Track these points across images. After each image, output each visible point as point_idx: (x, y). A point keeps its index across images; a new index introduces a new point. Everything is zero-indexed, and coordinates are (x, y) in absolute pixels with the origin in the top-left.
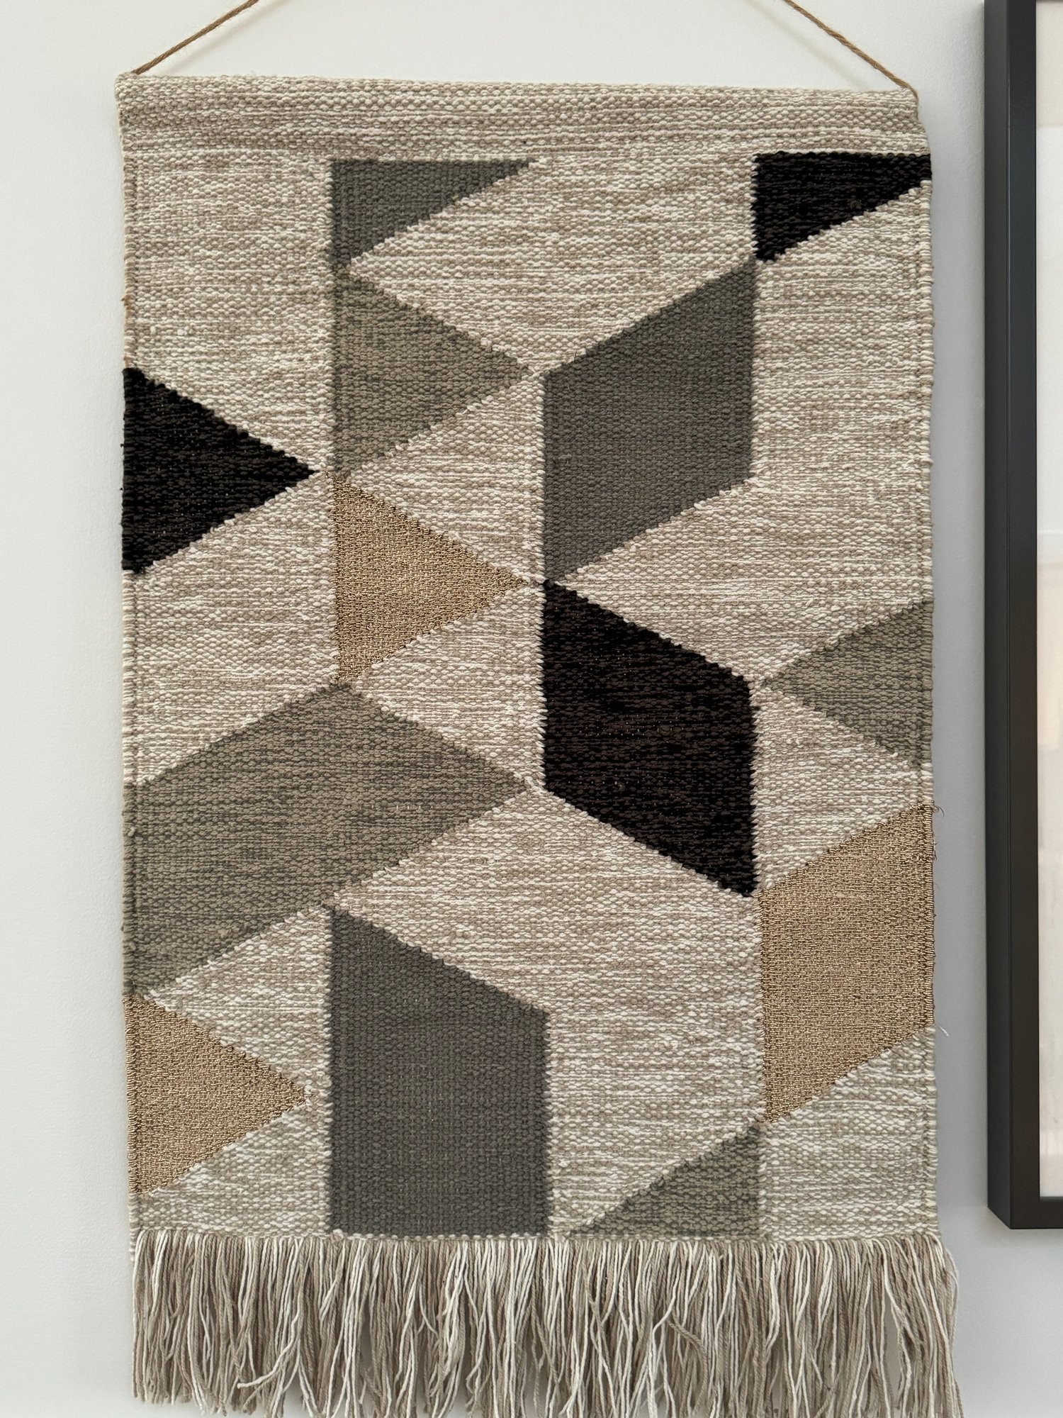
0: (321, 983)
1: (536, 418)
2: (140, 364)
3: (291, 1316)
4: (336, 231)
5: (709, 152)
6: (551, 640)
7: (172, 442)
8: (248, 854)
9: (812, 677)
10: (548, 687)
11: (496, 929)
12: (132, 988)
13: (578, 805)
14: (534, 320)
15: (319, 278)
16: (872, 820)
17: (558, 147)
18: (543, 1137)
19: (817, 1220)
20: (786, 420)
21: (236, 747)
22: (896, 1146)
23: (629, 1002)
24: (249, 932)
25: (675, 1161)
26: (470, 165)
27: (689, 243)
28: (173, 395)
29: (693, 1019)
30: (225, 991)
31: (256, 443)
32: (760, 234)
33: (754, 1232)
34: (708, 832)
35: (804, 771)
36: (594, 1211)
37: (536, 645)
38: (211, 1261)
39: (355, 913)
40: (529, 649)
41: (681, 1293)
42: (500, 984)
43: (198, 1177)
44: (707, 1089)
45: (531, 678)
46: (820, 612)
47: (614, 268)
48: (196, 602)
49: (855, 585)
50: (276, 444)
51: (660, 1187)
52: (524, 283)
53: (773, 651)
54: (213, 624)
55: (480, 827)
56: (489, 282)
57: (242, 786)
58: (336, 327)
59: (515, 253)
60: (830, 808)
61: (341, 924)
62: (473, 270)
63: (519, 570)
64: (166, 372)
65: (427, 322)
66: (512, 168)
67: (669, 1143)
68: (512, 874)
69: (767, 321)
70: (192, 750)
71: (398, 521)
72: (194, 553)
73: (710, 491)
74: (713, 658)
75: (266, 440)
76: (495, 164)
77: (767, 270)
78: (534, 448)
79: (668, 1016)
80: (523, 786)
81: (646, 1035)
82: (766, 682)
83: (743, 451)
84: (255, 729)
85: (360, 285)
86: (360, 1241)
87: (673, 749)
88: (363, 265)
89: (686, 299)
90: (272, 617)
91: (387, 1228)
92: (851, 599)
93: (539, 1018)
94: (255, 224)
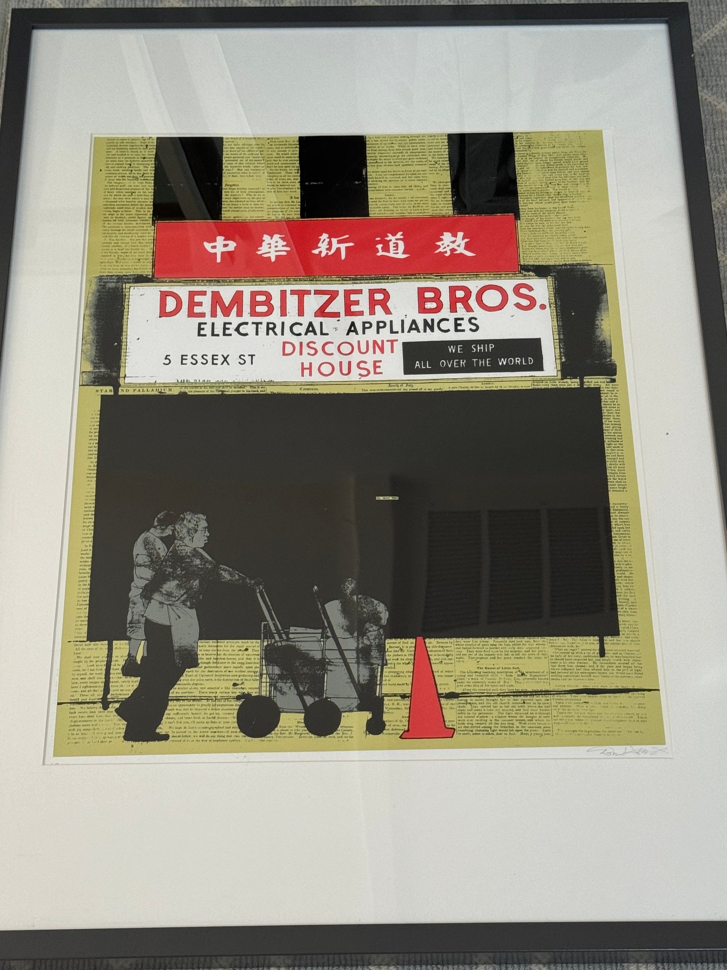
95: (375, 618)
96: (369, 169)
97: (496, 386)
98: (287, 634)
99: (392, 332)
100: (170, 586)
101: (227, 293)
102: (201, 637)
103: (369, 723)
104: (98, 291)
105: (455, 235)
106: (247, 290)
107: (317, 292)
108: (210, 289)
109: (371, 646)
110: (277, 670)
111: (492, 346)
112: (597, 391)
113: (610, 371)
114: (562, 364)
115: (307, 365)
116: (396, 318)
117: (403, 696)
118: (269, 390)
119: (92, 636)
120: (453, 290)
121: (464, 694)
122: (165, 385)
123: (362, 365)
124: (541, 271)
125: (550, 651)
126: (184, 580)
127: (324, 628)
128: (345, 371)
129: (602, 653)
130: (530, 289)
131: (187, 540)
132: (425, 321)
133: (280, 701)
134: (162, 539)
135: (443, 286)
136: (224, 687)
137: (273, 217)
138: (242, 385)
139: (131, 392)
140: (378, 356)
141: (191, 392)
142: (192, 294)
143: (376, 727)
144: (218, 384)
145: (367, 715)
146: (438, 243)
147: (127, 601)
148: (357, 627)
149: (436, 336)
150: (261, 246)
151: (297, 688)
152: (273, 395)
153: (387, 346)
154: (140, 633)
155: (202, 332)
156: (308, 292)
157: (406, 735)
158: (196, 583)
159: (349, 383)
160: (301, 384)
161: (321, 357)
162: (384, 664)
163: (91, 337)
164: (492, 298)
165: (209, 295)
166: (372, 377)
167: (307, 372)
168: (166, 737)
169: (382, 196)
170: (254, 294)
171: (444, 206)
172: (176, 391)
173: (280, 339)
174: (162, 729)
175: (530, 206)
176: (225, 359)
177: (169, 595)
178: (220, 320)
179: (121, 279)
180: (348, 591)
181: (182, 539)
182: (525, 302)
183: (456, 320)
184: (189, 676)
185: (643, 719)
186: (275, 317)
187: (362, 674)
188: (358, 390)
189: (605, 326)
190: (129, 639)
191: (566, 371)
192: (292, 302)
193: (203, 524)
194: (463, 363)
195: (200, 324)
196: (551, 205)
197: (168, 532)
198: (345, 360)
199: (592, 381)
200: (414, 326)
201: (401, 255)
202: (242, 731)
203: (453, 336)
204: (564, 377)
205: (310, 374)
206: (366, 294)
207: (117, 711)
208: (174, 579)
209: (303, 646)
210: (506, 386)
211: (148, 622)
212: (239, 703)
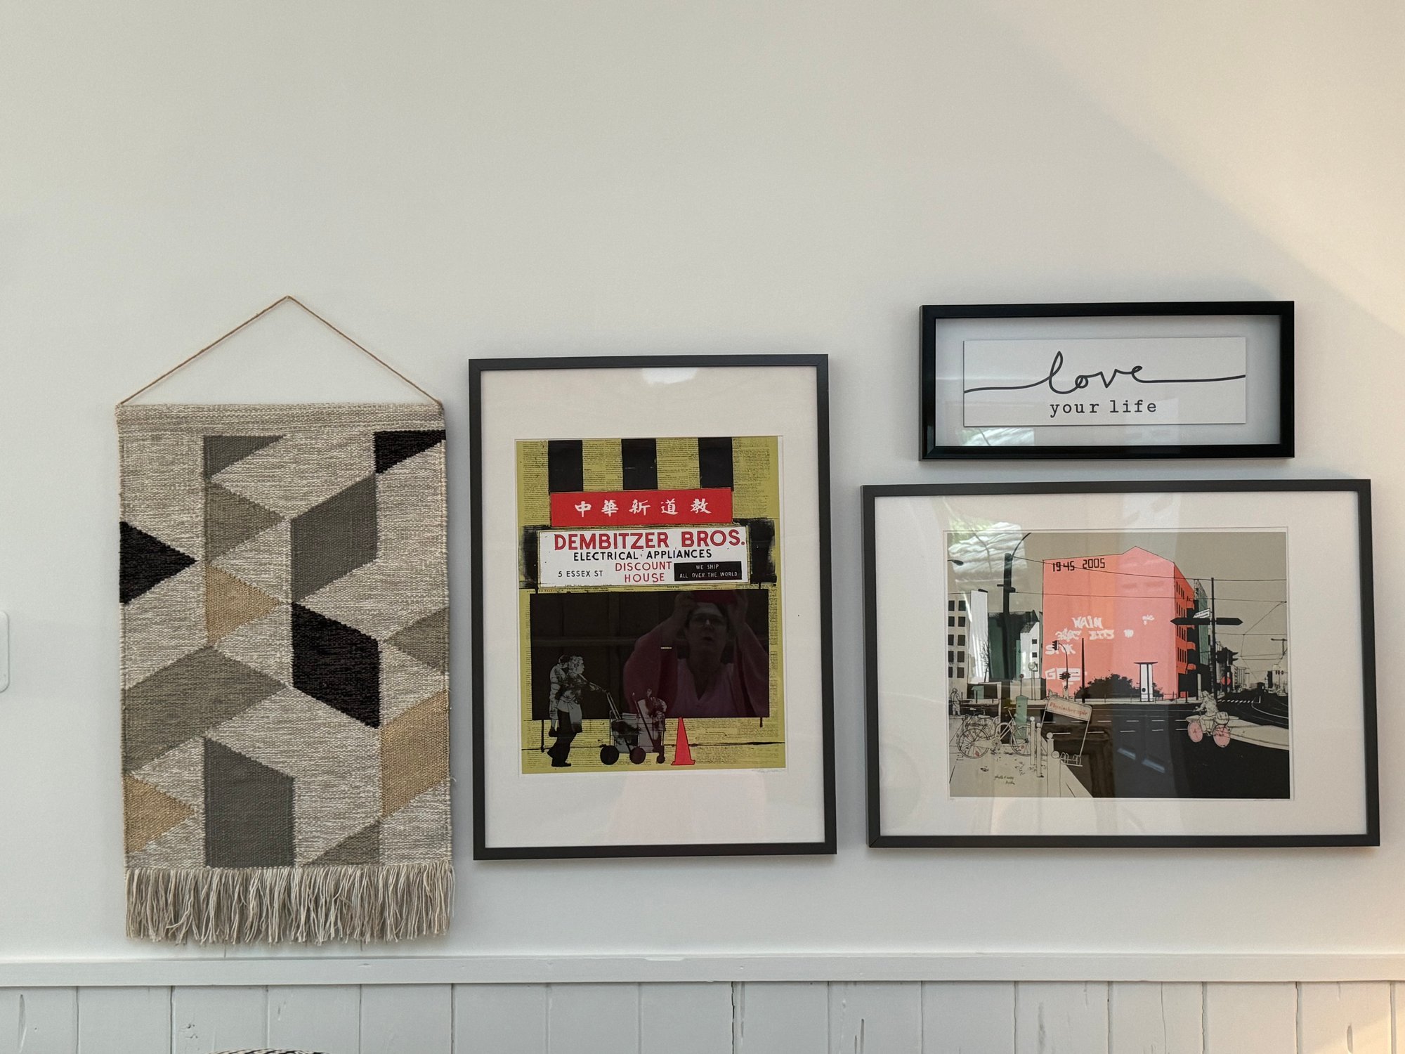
0: (200, 767)
1: (288, 536)
2: (127, 520)
3: (189, 899)
4: (206, 465)
5: (356, 431)
6: (296, 627)
7: (141, 551)
8: (171, 716)
9: (401, 638)
10: (295, 646)
11: (273, 745)
12: (125, 771)
13: (307, 693)
14: (286, 498)
15: (199, 483)
16: (426, 696)
17: (295, 431)
18: (292, 827)
19: (403, 857)
20: (391, 535)
21: (164, 674)
22: (434, 826)
23: (328, 773)
24: (171, 747)
25: (346, 835)
26: (259, 437)
27: (348, 467)
28: (140, 532)
29: (355, 779)
30: (162, 771)
31: (174, 550)
32: (377, 463)
33: (378, 862)
34: (362, 703)
35: (401, 677)
36: (313, 857)
37: (289, 628)
38: (157, 881)
39: (214, 739)
40: (286, 630)
41: (345, 885)
42: (274, 767)
43: (152, 846)
44: (359, 806)
45: (288, 642)
46: (404, 613)
47: (318, 477)
48: (149, 615)
49: (417, 602)
50: (182, 550)
51: (340, 846)
52: (282, 483)
53: (387, 628)
54: (156, 623)
55: (266, 703)
56: (268, 484)
57: (167, 689)
58: (206, 503)
59: (278, 472)
60: (411, 692)
61: (208, 744)
62: (263, 478)
63: (281, 598)
64: (137, 523)
65: (243, 500)
66: (276, 439)
67: (343, 828)
68: (280, 722)
69: (381, 497)
70: (148, 675)
71: (231, 579)
72: (148, 595)
73: (359, 565)
74: (364, 632)
75: (177, 549)
76: (270, 437)
77: (380, 477)
78: (287, 549)
79: (344, 778)
80: (284, 686)
81: (335, 786)
82: (385, 641)
83: (374, 548)
84: (173, 665)
85: (217, 486)
86: (218, 871)
87: (347, 669)
88: (217, 478)
89: (347, 489)
90: (181, 620)
91: (228, 865)
92: (415, 607)
93: (291, 780)
94: (173, 463)
95: (661, 709)
96: (658, 459)
97: (719, 588)
98: (621, 716)
99: (669, 557)
100: (568, 693)
101: (588, 535)
102: (583, 718)
103: (658, 757)
104: (525, 535)
105: (701, 501)
106: (598, 533)
107: (632, 534)
108: (579, 533)
109: (658, 722)
110: (617, 734)
111: (717, 566)
112: (767, 591)
113: (773, 579)
114: (751, 575)
115: (627, 576)
116: (671, 549)
117: (673, 746)
118: (610, 590)
119: (535, 718)
120: (699, 533)
121: (700, 745)
122: (560, 588)
123: (654, 576)
124: (743, 522)
125: (739, 724)
126: (574, 690)
127: (637, 713)
128: (646, 579)
129: (761, 726)
130: (737, 533)
131: (574, 670)
132: (685, 551)
133: (619, 748)
134: (562, 669)
135: (695, 531)
136: (594, 742)
137: (610, 489)
138: (596, 587)
139: (544, 592)
140: (662, 571)
141: (572, 591)
142: (571, 536)
143: (661, 760)
144: (586, 587)
145: (657, 754)
146: (693, 506)
147: (549, 701)
148: (653, 714)
149: (690, 560)
150: (604, 507)
151: (626, 741)
152: (612, 592)
153: (667, 565)
154: (556, 716)
155: (576, 558)
156: (627, 535)
157: (674, 763)
158: (579, 692)
159: (647, 586)
160: (625, 586)
161: (634, 572)
162: (665, 730)
163: (523, 562)
164: (718, 538)
165: (579, 536)
166: (659, 582)
167: (627, 580)
168: (570, 765)
169: (665, 476)
170: (601, 536)
171: (694, 482)
172: (565, 591)
173: (615, 562)
174: (568, 761)
175: (739, 483)
176: (588, 573)
177: (568, 697)
178: (585, 551)
179: (536, 527)
180: (648, 695)
181: (572, 669)
182: (734, 541)
183: (700, 550)
184: (578, 737)
185: (776, 756)
186: (612, 550)
187: (655, 735)
188: (652, 589)
189: (773, 554)
190: (551, 719)
191: (753, 579)
192: (620, 539)
193: (582, 662)
194: (703, 575)
195: (575, 553)
196: (750, 483)
197: (565, 666)
198: (646, 573)
199: (765, 585)
200: (680, 555)
201: (674, 513)
202: (603, 762)
203: (698, 560)
204: (751, 583)
205: (629, 581)
206: (656, 535)
207: (548, 753)
208: (569, 689)
209: (629, 722)
210: (724, 588)
211: (559, 711)
212: (601, 749)
